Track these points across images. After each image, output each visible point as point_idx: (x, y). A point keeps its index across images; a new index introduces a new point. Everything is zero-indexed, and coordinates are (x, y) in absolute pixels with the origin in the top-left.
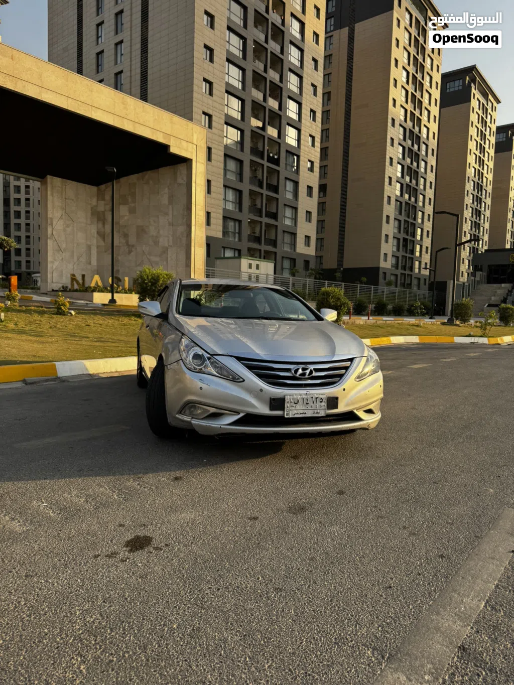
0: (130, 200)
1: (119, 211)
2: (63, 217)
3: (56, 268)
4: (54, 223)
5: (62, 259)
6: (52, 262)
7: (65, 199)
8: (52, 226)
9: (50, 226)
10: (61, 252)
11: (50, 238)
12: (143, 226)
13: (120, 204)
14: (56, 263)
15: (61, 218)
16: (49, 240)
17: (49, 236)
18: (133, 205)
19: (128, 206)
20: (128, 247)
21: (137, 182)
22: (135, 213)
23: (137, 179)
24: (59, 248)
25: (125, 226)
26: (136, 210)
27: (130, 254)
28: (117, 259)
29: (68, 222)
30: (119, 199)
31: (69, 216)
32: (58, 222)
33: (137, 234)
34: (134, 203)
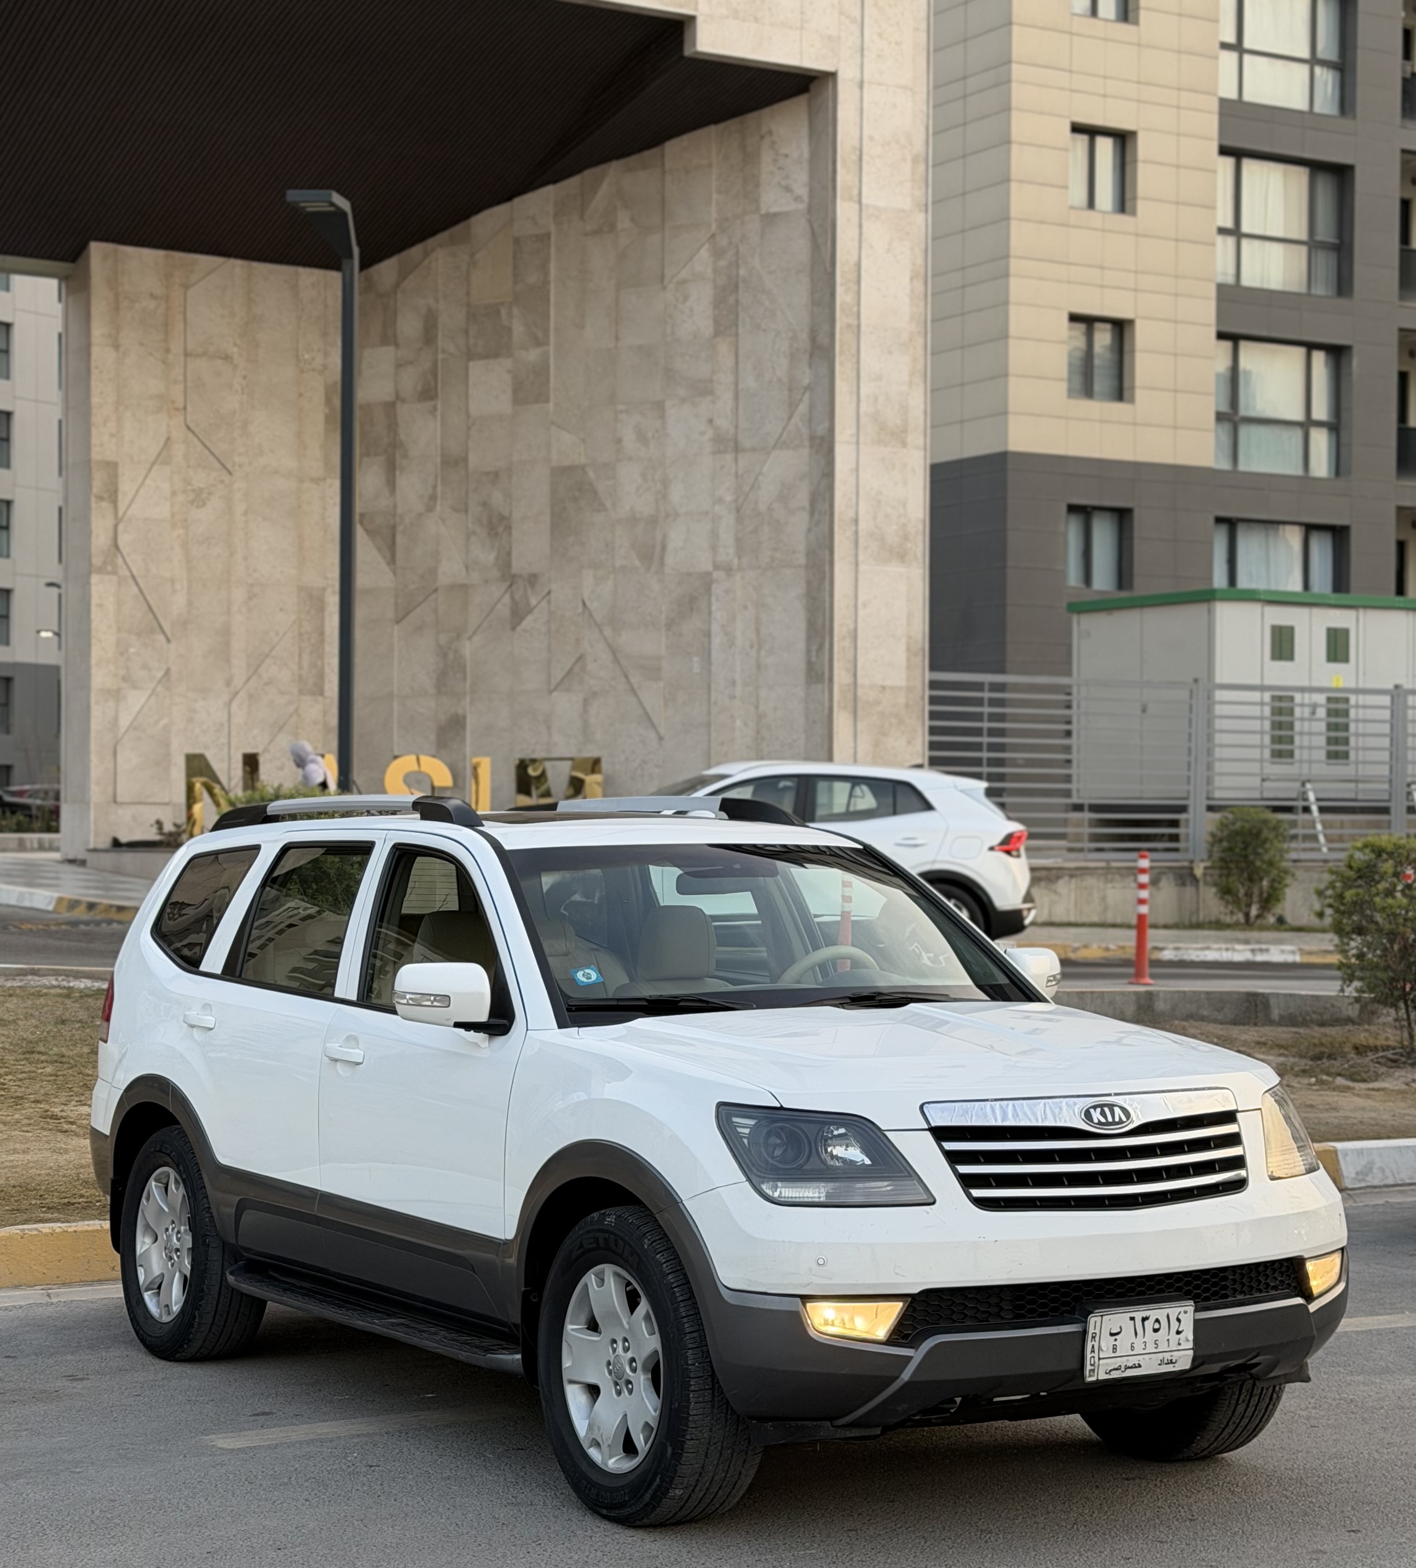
0: (518, 329)
1: (467, 396)
2: (178, 451)
3: (132, 727)
4: (126, 487)
5: (168, 671)
6: (116, 695)
7: (186, 355)
8: (114, 502)
9: (105, 504)
10: (161, 638)
11: (101, 570)
12: (583, 468)
13: (470, 355)
14: (135, 701)
15: (163, 456)
16: (95, 579)
17: (97, 561)
18: (533, 355)
19: (508, 363)
20: (511, 586)
21: (553, 229)
22: (542, 397)
23: (555, 215)
24: (151, 616)
25: (495, 476)
26: (548, 381)
27: (519, 628)
28: (451, 655)
29: (200, 479)
30: (467, 332)
31: (208, 444)
32: (148, 482)
33: (552, 514)
34: (540, 342)
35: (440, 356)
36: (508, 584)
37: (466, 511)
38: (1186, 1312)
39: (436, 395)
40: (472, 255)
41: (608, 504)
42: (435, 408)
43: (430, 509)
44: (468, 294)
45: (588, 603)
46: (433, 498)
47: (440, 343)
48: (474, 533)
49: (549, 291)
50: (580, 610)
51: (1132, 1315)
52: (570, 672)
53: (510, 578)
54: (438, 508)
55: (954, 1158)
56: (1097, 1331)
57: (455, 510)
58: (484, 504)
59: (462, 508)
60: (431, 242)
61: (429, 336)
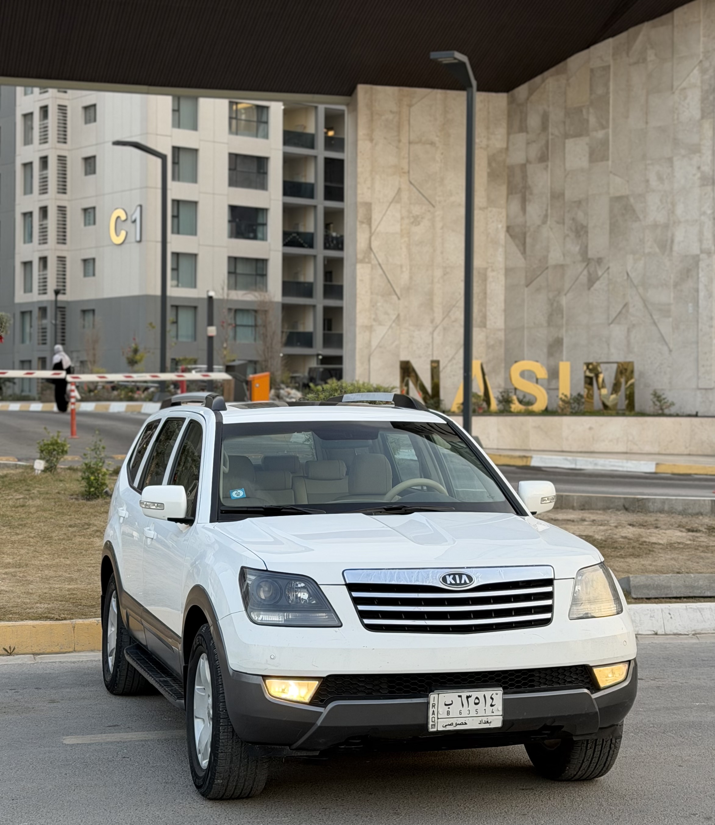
0: (592, 120)
1: (564, 158)
2: (405, 196)
3: (379, 346)
4: (376, 216)
5: (398, 316)
6: (370, 328)
7: (410, 143)
8: (369, 223)
9: (364, 226)
10: (395, 297)
11: (362, 261)
12: (627, 197)
13: (567, 136)
14: (380, 332)
15: (397, 199)
16: (359, 266)
17: (360, 256)
18: (600, 134)
19: (586, 139)
20: (587, 265)
21: (612, 63)
22: (605, 158)
23: (613, 55)
24: (389, 285)
25: (579, 203)
26: (608, 149)
27: (592, 289)
28: (555, 305)
29: (416, 210)
30: (564, 123)
31: (421, 191)
32: (388, 212)
33: (611, 224)
34: (604, 127)
35: (550, 137)
36: (585, 264)
37: (564, 223)
38: (497, 694)
39: (548, 159)
40: (568, 80)
41: (641, 217)
42: (547, 166)
43: (544, 222)
44: (565, 101)
45: (630, 273)
46: (546, 216)
47: (550, 130)
48: (568, 235)
49: (609, 98)
50: (626, 277)
51: (460, 694)
52: (620, 313)
53: (586, 260)
54: (549, 222)
55: (357, 601)
56: (436, 702)
57: (558, 223)
58: (573, 219)
59: (561, 221)
60: (546, 74)
61: (544, 127)
